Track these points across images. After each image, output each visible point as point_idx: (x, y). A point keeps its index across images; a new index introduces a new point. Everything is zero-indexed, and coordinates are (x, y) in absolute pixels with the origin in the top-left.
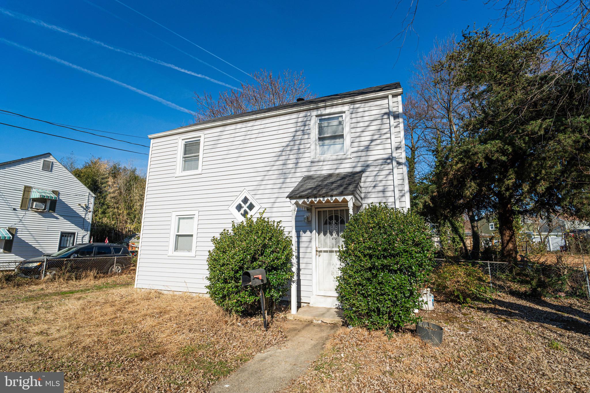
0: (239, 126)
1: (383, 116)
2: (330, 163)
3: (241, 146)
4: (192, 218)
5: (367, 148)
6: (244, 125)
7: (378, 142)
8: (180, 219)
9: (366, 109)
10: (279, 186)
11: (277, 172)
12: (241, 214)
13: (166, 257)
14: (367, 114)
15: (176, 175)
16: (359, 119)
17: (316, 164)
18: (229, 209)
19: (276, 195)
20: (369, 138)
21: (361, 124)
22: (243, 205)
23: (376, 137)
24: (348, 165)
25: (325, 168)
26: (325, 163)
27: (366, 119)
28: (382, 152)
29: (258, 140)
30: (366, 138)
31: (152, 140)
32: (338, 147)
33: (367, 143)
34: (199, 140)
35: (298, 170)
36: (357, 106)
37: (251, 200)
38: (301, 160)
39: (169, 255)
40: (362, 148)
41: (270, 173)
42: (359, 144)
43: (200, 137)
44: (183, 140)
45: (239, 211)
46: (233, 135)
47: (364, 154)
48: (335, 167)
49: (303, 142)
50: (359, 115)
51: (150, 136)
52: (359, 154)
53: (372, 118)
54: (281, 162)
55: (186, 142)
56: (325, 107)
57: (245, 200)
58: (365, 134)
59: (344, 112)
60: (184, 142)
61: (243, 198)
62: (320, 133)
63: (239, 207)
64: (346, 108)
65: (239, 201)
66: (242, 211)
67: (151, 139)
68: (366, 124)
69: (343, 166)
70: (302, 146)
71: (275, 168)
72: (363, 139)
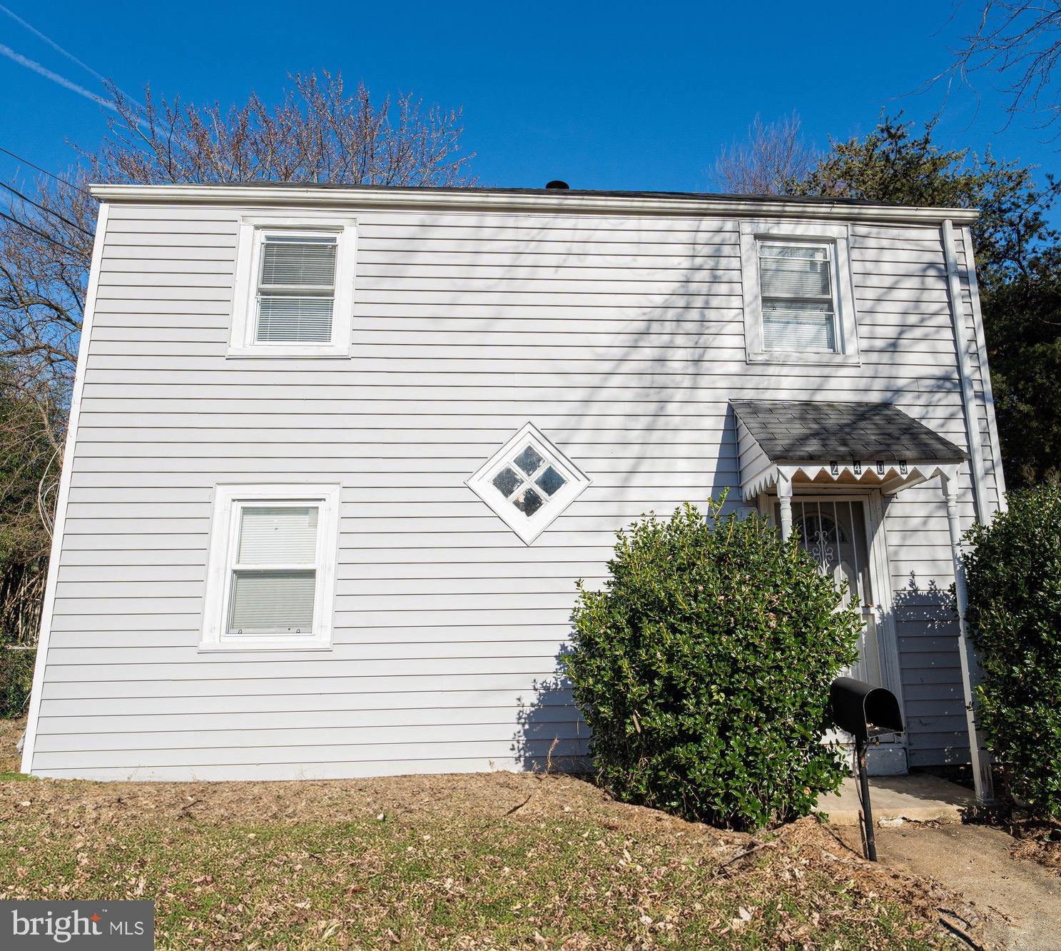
0: (492, 219)
1: (924, 270)
2: (797, 371)
3: (504, 285)
4: (305, 511)
5: (893, 347)
6: (510, 220)
7: (918, 333)
8: (246, 511)
9: (885, 243)
10: (642, 423)
11: (634, 381)
12: (517, 503)
13: (191, 655)
14: (887, 255)
15: (231, 352)
16: (870, 267)
17: (758, 370)
18: (471, 483)
19: (635, 450)
20: (894, 319)
21: (874, 281)
22: (520, 473)
23: (912, 319)
24: (847, 384)
25: (786, 382)
26: (785, 371)
27: (886, 268)
28: (929, 359)
29: (563, 273)
30: (889, 317)
31: (104, 208)
32: (808, 331)
33: (891, 332)
34: (334, 240)
35: (704, 381)
36: (862, 230)
37: (549, 459)
38: (710, 354)
39: (202, 647)
40: (879, 344)
41: (616, 381)
42: (872, 332)
43: (339, 229)
44: (257, 228)
45: (507, 491)
46: (470, 246)
47: (885, 358)
48: (814, 382)
49: (715, 302)
50: (870, 254)
51: (96, 190)
52: (874, 357)
53: (902, 269)
54: (648, 353)
55: (268, 238)
56: (779, 216)
57: (529, 460)
58: (886, 306)
59: (833, 241)
60: (261, 236)
61: (519, 450)
62: (764, 285)
63: (506, 483)
64: (835, 230)
65: (506, 459)
66: (519, 493)
67: (100, 200)
68: (888, 281)
69: (833, 383)
70: (712, 315)
71: (627, 367)
72: (880, 318)
